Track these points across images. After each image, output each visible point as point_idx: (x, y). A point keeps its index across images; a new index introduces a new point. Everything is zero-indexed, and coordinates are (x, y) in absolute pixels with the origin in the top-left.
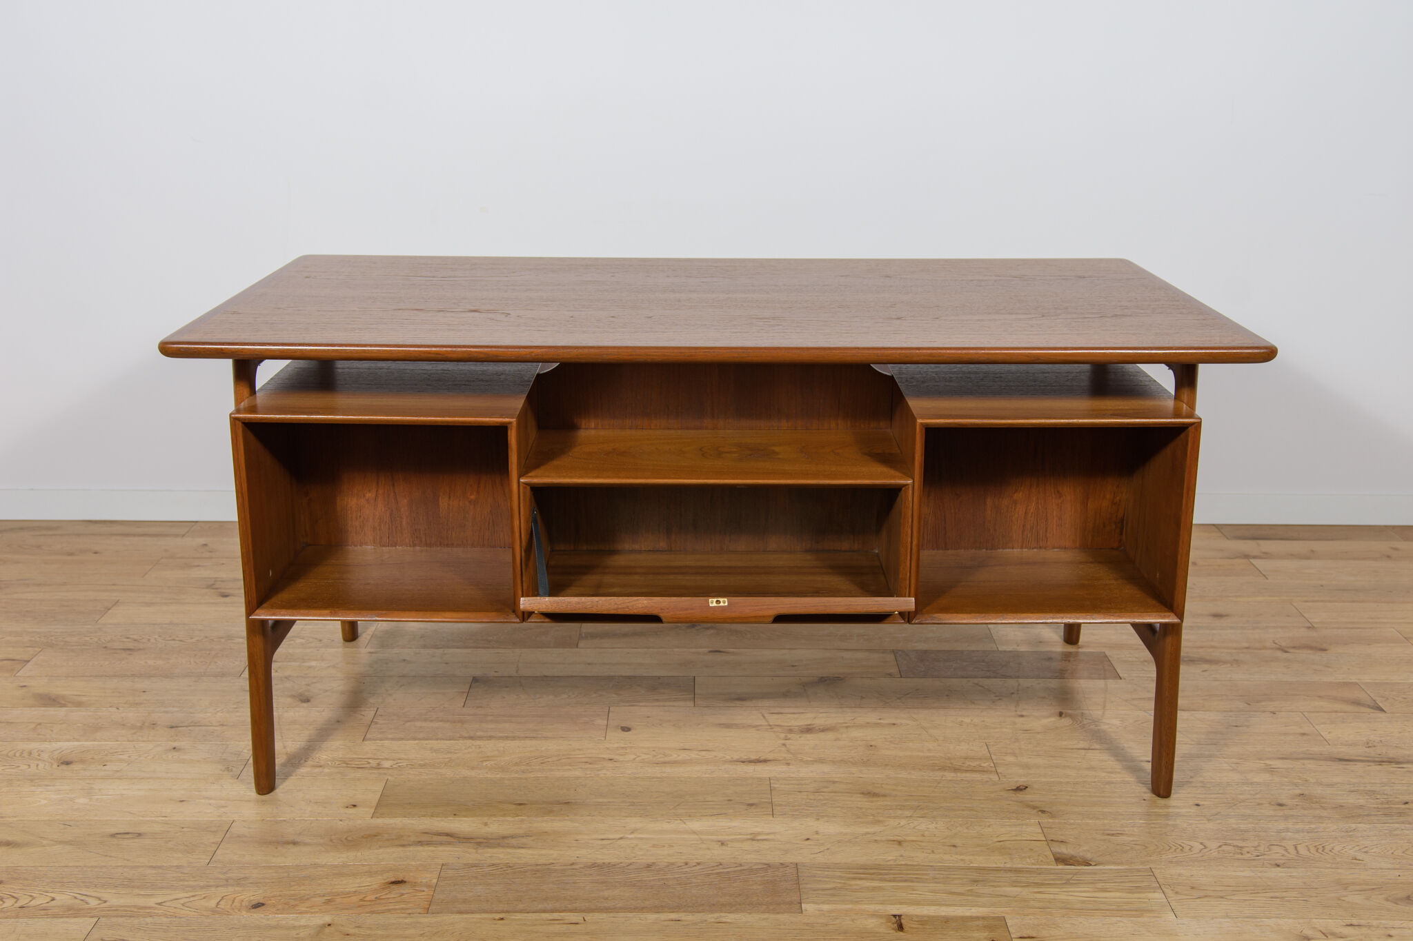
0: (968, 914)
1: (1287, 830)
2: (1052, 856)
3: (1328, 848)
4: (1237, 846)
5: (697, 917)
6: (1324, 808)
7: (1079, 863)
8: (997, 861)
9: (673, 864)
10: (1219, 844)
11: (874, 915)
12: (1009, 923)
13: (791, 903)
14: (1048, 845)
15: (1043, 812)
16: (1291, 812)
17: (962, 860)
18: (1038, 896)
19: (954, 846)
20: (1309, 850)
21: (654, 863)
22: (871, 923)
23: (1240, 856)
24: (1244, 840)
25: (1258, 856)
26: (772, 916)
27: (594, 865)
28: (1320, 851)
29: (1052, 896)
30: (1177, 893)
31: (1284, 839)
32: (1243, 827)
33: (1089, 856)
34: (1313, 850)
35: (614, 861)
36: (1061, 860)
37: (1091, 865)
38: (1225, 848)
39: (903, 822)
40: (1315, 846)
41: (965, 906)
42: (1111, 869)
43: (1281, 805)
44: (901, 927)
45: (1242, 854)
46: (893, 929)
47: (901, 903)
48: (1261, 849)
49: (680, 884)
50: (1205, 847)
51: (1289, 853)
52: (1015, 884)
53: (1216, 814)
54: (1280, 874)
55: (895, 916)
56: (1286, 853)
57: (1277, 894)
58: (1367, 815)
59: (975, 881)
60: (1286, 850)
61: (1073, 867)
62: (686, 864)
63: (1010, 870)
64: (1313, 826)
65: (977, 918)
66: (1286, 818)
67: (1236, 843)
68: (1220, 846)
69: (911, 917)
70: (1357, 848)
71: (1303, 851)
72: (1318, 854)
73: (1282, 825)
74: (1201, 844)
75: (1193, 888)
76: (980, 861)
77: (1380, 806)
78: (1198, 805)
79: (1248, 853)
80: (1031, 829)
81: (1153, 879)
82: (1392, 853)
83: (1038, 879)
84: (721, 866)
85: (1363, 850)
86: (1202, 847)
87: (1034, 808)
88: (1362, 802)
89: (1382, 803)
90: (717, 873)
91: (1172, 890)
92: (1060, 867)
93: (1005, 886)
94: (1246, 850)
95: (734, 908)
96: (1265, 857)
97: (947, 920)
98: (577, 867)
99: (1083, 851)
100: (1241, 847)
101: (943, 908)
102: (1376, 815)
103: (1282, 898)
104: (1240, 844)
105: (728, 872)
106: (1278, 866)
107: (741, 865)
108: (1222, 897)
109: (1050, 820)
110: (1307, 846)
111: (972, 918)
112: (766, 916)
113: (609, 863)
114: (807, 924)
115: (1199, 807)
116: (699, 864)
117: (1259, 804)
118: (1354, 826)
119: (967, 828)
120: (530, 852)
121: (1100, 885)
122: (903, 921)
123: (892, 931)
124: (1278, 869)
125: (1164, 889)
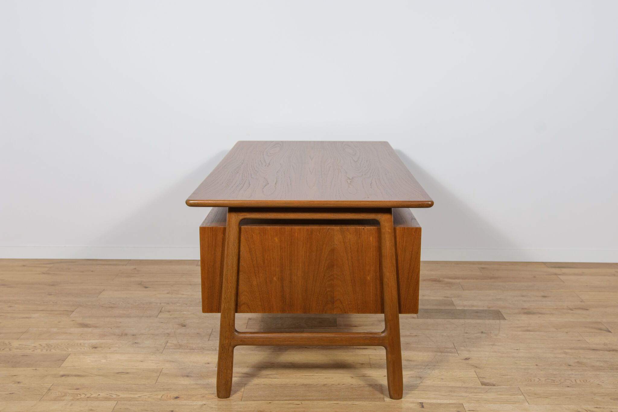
0: (448, 402)
1: (572, 374)
2: (480, 383)
3: (588, 381)
4: (552, 380)
5: (345, 402)
6: (587, 367)
7: (491, 385)
8: (459, 384)
9: (333, 384)
10: (545, 379)
11: (413, 403)
12: (465, 406)
13: (380, 398)
14: (479, 379)
15: (476, 367)
16: (574, 368)
17: (445, 384)
18: (475, 396)
19: (442, 379)
20: (580, 381)
21: (326, 384)
22: (411, 405)
23: (554, 383)
24: (555, 378)
25: (560, 383)
26: (373, 403)
27: (303, 385)
28: (585, 381)
29: (480, 397)
30: (529, 396)
31: (571, 377)
32: (554, 373)
33: (494, 383)
34: (582, 381)
35: (311, 383)
36: (483, 384)
37: (495, 386)
38: (548, 380)
39: (422, 370)
40: (583, 380)
41: (447, 400)
42: (503, 388)
43: (570, 365)
44: (423, 407)
45: (554, 382)
46: (420, 407)
47: (423, 399)
48: (562, 381)
49: (337, 391)
50: (540, 380)
51: (573, 382)
52: (466, 392)
53: (544, 369)
54: (569, 390)
55: (420, 403)
56: (571, 382)
57: (568, 397)
58: (604, 369)
59: (451, 391)
60: (572, 381)
61: (488, 387)
62: (339, 384)
63: (464, 387)
64: (582, 373)
65: (452, 404)
66: (572, 370)
67: (552, 379)
68: (546, 380)
69: (427, 403)
70: (599, 381)
71: (578, 381)
72: (583, 383)
73: (570, 372)
74: (539, 379)
75: (535, 394)
76: (452, 384)
77: (609, 366)
78: (537, 365)
79: (557, 382)
80: (472, 373)
81: (520, 391)
82: (613, 383)
83: (475, 391)
84: (352, 385)
85: (602, 382)
86: (539, 380)
87: (473, 365)
88: (602, 364)
89: (610, 365)
90: (351, 388)
91: (527, 395)
92: (483, 386)
93: (462, 393)
94: (556, 381)
95: (358, 400)
96: (564, 384)
97: (441, 404)
98: (297, 385)
99: (492, 381)
100: (554, 380)
101: (439, 400)
102: (607, 369)
103: (570, 398)
104: (554, 379)
105: (356, 387)
106: (568, 387)
107: (360, 385)
108: (546, 398)
109: (479, 370)
110: (580, 380)
111: (450, 404)
112: (371, 402)
113: (309, 384)
114: (387, 405)
115: (538, 366)
116: (343, 384)
117: (561, 365)
118: (598, 373)
119: (447, 373)
120: (278, 380)
121: (499, 393)
122: (424, 405)
123: (420, 408)
124: (569, 388)
125: (524, 395)
